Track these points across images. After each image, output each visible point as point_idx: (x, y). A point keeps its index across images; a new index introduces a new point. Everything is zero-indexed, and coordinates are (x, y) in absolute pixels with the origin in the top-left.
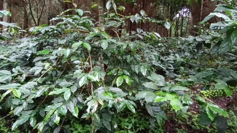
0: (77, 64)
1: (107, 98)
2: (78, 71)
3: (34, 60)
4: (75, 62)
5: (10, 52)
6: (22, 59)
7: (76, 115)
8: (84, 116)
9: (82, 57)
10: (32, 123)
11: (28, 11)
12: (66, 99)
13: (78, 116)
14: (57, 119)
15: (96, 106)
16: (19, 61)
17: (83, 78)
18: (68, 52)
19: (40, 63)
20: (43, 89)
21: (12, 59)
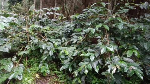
0: (99, 39)
1: (122, 65)
2: (100, 44)
3: (73, 34)
4: (97, 37)
5: (59, 29)
6: (65, 33)
7: (97, 71)
8: (103, 73)
9: (101, 34)
10: (70, 69)
11: (65, 7)
12: (91, 60)
13: (98, 72)
14: (86, 72)
15: (115, 69)
16: (64, 34)
17: (104, 48)
18: (93, 31)
19: (76, 36)
20: (77, 52)
21: (61, 33)
